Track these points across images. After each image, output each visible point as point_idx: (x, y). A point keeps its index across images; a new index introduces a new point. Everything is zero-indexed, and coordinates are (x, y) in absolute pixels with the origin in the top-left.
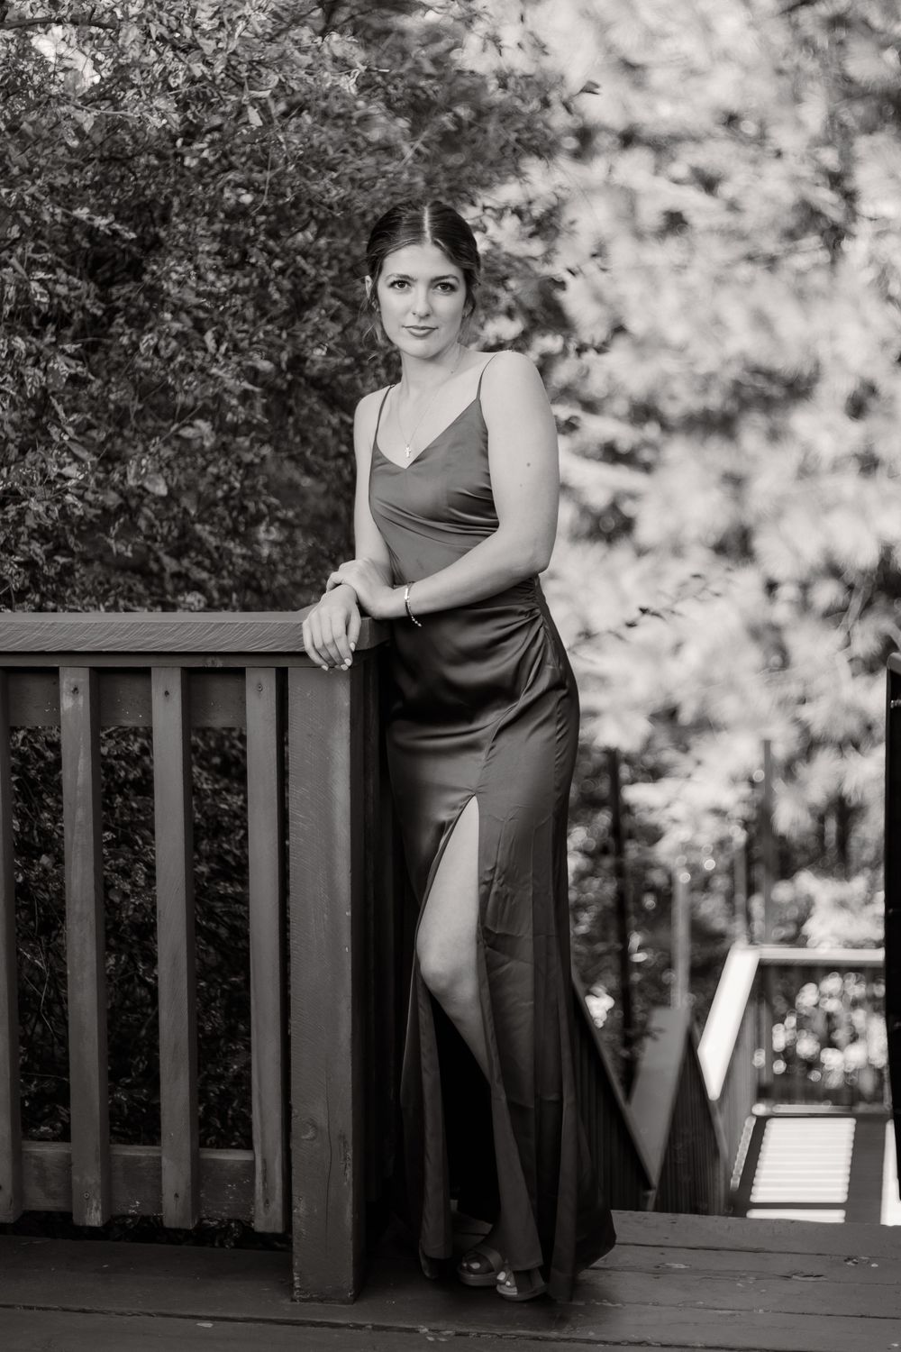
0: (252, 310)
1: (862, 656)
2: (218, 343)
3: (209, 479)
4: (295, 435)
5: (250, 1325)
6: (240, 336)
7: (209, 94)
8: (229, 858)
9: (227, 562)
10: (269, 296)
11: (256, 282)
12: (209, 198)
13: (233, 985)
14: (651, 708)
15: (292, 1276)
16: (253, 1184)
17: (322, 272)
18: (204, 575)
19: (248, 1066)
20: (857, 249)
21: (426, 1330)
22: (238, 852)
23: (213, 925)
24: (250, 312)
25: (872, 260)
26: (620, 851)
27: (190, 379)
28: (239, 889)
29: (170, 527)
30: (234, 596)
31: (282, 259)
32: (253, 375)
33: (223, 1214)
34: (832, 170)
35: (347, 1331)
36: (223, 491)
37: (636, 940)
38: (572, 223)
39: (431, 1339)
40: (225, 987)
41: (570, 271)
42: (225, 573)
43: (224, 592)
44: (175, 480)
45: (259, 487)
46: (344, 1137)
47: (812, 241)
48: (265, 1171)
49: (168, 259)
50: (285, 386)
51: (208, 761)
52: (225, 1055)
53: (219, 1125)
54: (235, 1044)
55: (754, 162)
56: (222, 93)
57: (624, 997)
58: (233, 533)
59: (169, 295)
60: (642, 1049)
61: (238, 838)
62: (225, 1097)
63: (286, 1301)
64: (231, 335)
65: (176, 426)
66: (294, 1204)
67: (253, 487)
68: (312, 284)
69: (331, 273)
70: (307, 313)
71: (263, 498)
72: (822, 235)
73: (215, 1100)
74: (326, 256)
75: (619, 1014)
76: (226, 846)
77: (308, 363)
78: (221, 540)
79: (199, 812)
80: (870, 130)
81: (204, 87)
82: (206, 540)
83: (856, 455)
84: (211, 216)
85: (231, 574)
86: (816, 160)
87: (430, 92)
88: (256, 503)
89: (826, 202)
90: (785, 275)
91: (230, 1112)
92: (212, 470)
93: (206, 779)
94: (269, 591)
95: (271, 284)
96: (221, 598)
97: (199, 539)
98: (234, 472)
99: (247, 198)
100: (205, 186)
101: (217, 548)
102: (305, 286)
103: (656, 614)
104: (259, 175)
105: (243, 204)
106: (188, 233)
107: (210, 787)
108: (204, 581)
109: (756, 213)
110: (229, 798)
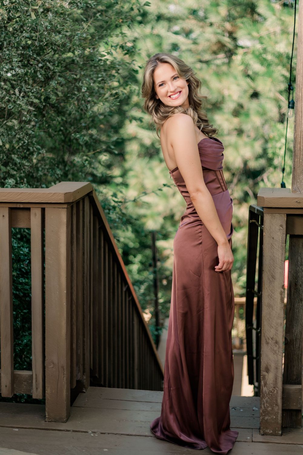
0: (31, 81)
1: (237, 198)
2: (20, 93)
3: (17, 139)
4: (46, 124)
5: (31, 430)
6: (27, 90)
7: (17, 7)
8: (23, 270)
9: (22, 168)
10: (37, 76)
11: (33, 71)
12: (17, 42)
13: (25, 313)
14: (165, 214)
15: (45, 413)
16: (32, 382)
17: (56, 68)
18: (15, 173)
19: (30, 341)
20: (237, 59)
21: (91, 432)
22: (26, 268)
23: (18, 293)
24: (31, 82)
25: (243, 63)
26: (155, 266)
27: (10, 105)
28: (27, 281)
29: (3, 156)
30: (25, 180)
31: (42, 63)
32: (32, 104)
33: (22, 392)
34: (229, 30)
35: (64, 432)
36: (22, 144)
37: (160, 295)
38: (139, 50)
39: (92, 435)
40: (22, 313)
41: (140, 67)
42: (22, 172)
43: (21, 178)
44: (5, 139)
45: (34, 142)
46: (63, 367)
47: (222, 55)
48: (36, 378)
49: (2, 63)
50: (42, 107)
51: (16, 236)
52: (22, 337)
53: (19, 360)
54: (25, 333)
55: (202, 27)
56: (22, 7)
57: (156, 315)
58: (25, 158)
59: (2, 75)
60: (162, 332)
61: (26, 263)
62: (22, 351)
63: (43, 422)
64: (24, 90)
65: (5, 122)
66: (46, 389)
67: (32, 142)
68: (52, 72)
69: (59, 68)
70: (51, 82)
71: (35, 146)
72: (225, 53)
73: (18, 352)
74: (56, 63)
75: (154, 320)
76: (22, 266)
77: (51, 100)
78: (21, 160)
79: (13, 254)
80: (242, 17)
81: (16, 5)
82: (16, 160)
83: (236, 129)
84: (17, 48)
85: (24, 172)
86: (224, 27)
87: (93, 5)
88: (33, 148)
89: (226, 41)
90: (213, 67)
91: (23, 356)
92: (18, 136)
93: (15, 243)
94: (36, 177)
95: (38, 72)
96: (20, 180)
97: (13, 160)
98: (25, 137)
99: (29, 42)
100: (15, 38)
101: (19, 163)
102: (49, 73)
103: (169, 186)
104: (34, 34)
105: (28, 44)
106: (9, 54)
107: (17, 245)
108: (15, 175)
109: (203, 44)
110: (23, 249)
